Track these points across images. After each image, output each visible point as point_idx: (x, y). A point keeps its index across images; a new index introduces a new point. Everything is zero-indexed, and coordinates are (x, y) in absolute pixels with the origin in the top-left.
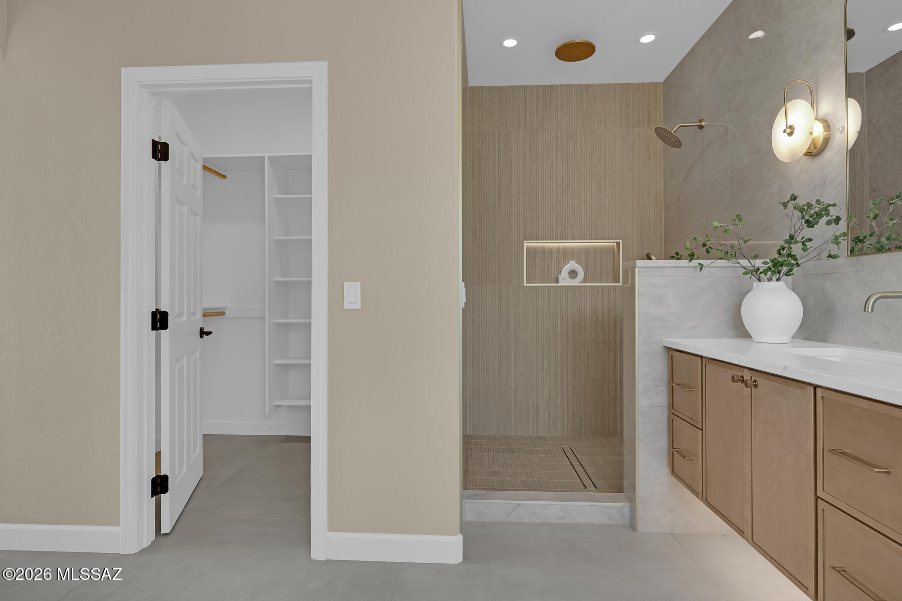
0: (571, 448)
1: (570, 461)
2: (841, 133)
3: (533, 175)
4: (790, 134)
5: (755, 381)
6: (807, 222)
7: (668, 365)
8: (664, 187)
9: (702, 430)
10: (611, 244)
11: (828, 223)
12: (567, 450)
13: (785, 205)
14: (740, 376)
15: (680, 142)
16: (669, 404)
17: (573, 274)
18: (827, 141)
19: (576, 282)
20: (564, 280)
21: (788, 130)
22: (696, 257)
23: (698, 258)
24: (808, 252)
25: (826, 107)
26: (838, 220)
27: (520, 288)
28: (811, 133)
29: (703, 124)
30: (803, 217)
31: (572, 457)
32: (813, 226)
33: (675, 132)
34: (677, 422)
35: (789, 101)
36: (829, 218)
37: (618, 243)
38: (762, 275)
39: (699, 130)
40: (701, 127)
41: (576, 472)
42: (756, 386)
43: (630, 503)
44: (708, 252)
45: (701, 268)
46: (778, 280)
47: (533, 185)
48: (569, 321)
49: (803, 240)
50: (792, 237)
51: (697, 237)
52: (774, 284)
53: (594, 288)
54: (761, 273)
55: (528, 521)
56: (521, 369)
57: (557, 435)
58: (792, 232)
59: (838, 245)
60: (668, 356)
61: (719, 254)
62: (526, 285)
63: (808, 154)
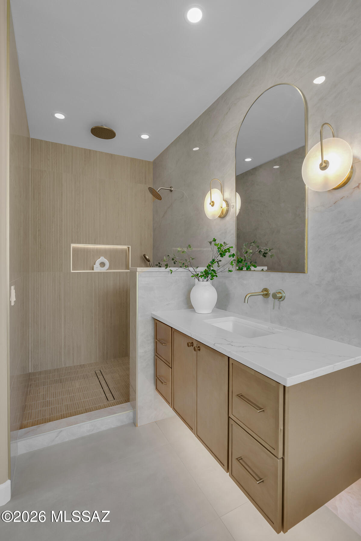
0: (100, 370)
1: (99, 381)
2: (233, 208)
3: (77, 203)
4: (213, 206)
5: (199, 347)
6: (221, 254)
7: (154, 328)
8: (153, 218)
9: (172, 368)
10: (125, 247)
11: (230, 256)
12: (98, 372)
13: (210, 243)
14: (191, 342)
15: (161, 197)
16: (155, 349)
17: (102, 264)
18: (227, 211)
19: (104, 270)
20: (97, 268)
21: (212, 204)
22: (169, 266)
23: (170, 267)
24: (219, 268)
25: (227, 195)
26: (233, 255)
27: (68, 274)
28: (222, 207)
29: (172, 189)
30: (219, 251)
31: (101, 377)
32: (223, 257)
33: (158, 191)
34: (159, 361)
35: (212, 189)
36: (230, 254)
37: (129, 248)
38: (200, 278)
39: (170, 192)
40: (171, 191)
41: (103, 389)
42: (199, 350)
43: (133, 409)
44: (175, 263)
45: (171, 273)
46: (207, 280)
47: (77, 209)
48: (100, 293)
49: (218, 261)
50: (214, 260)
51: (169, 255)
52: (205, 283)
53: (115, 273)
54: (199, 276)
55: (67, 440)
56: (68, 325)
57: (92, 362)
58: (213, 258)
59: (232, 266)
60: (154, 323)
61: (180, 264)
62: (72, 271)
63: (220, 217)
